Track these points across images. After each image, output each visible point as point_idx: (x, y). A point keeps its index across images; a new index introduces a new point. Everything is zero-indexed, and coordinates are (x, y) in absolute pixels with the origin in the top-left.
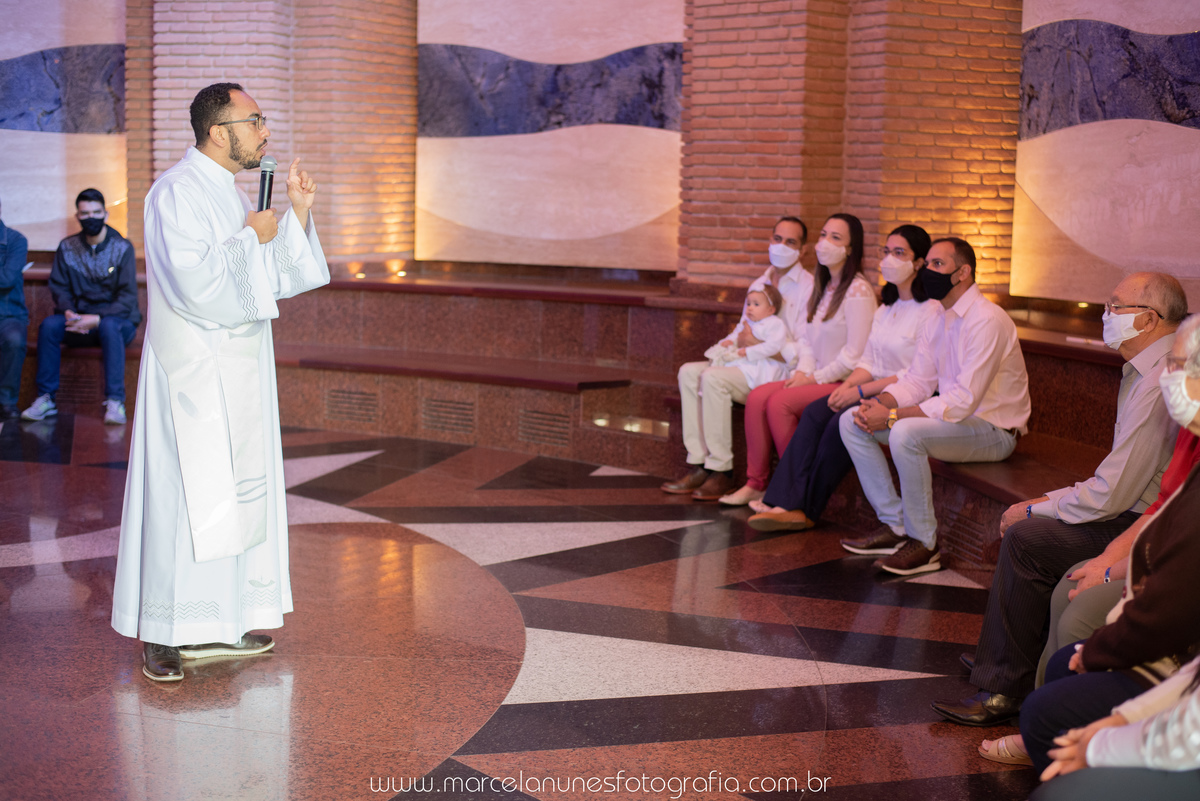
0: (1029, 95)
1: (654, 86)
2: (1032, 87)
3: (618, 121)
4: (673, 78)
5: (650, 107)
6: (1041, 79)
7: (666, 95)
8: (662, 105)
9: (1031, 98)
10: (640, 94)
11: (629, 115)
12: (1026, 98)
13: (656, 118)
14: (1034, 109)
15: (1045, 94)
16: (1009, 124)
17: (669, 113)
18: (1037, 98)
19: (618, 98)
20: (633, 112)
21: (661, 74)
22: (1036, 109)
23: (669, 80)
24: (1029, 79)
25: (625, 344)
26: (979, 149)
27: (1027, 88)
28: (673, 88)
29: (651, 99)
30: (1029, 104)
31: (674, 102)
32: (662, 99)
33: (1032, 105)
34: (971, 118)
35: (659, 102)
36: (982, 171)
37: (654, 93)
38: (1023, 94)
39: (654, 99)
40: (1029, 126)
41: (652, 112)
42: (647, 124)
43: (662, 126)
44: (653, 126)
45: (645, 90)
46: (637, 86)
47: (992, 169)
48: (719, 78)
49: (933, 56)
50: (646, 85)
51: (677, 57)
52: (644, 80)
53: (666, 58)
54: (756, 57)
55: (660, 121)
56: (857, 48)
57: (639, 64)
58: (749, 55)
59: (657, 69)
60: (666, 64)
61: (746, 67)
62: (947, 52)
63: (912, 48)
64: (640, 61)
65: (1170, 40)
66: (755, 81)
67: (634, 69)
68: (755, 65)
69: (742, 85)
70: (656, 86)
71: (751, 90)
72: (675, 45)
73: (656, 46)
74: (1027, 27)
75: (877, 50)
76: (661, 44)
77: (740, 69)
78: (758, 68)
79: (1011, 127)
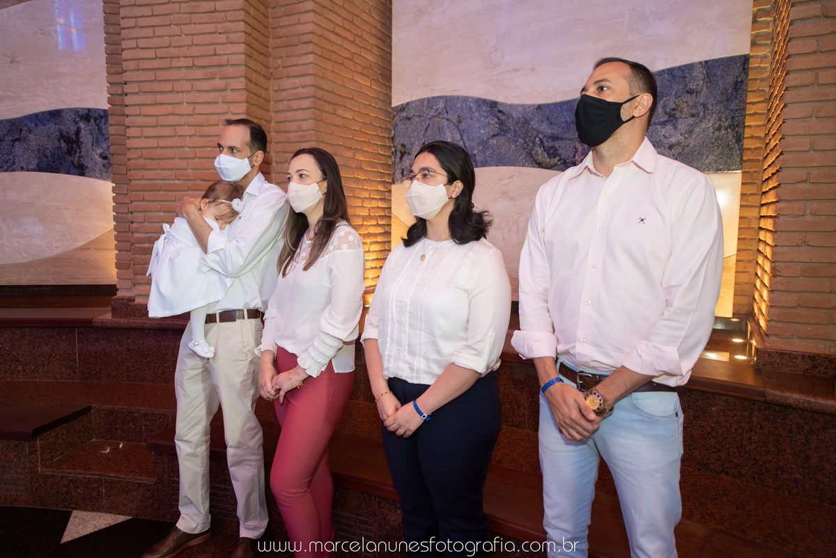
0: (401, 152)
1: (72, 142)
2: (403, 145)
3: (40, 169)
4: (89, 136)
5: (69, 159)
6: (412, 140)
7: (83, 150)
8: (80, 157)
9: (403, 154)
10: (59, 148)
11: (51, 164)
12: (399, 154)
13: (75, 167)
14: (406, 161)
16: (381, 172)
17: (87, 163)
18: (409, 154)
19: (39, 150)
20: (54, 162)
21: (78, 131)
22: (408, 161)
23: (86, 137)
24: (399, 141)
25: (74, 360)
26: (367, 190)
27: (399, 147)
28: (90, 144)
29: (70, 152)
30: (401, 158)
31: (93, 155)
32: (80, 153)
33: (404, 158)
34: (363, 166)
35: (78, 154)
36: (369, 206)
37: (72, 148)
38: (396, 151)
39: (73, 152)
40: (402, 173)
41: (72, 162)
42: (68, 173)
43: (82, 174)
44: (74, 174)
45: (63, 144)
46: (56, 142)
47: (374, 204)
48: (155, 124)
49: (341, 117)
50: (64, 141)
51: (92, 120)
52: (62, 136)
53: (81, 120)
54: (192, 106)
55: (81, 170)
56: (281, 106)
57: (56, 124)
58: (185, 104)
59: (73, 128)
60: (82, 125)
61: (183, 115)
62: (348, 115)
63: (329, 108)
64: (57, 121)
65: (540, 107)
66: (193, 128)
67: (52, 128)
68: (192, 113)
69: (180, 131)
70: (74, 142)
71: (189, 136)
72: (89, 110)
73: (71, 110)
74: (395, 103)
75: (304, 107)
76: (76, 109)
77: (177, 117)
78: (196, 116)
79: (383, 175)
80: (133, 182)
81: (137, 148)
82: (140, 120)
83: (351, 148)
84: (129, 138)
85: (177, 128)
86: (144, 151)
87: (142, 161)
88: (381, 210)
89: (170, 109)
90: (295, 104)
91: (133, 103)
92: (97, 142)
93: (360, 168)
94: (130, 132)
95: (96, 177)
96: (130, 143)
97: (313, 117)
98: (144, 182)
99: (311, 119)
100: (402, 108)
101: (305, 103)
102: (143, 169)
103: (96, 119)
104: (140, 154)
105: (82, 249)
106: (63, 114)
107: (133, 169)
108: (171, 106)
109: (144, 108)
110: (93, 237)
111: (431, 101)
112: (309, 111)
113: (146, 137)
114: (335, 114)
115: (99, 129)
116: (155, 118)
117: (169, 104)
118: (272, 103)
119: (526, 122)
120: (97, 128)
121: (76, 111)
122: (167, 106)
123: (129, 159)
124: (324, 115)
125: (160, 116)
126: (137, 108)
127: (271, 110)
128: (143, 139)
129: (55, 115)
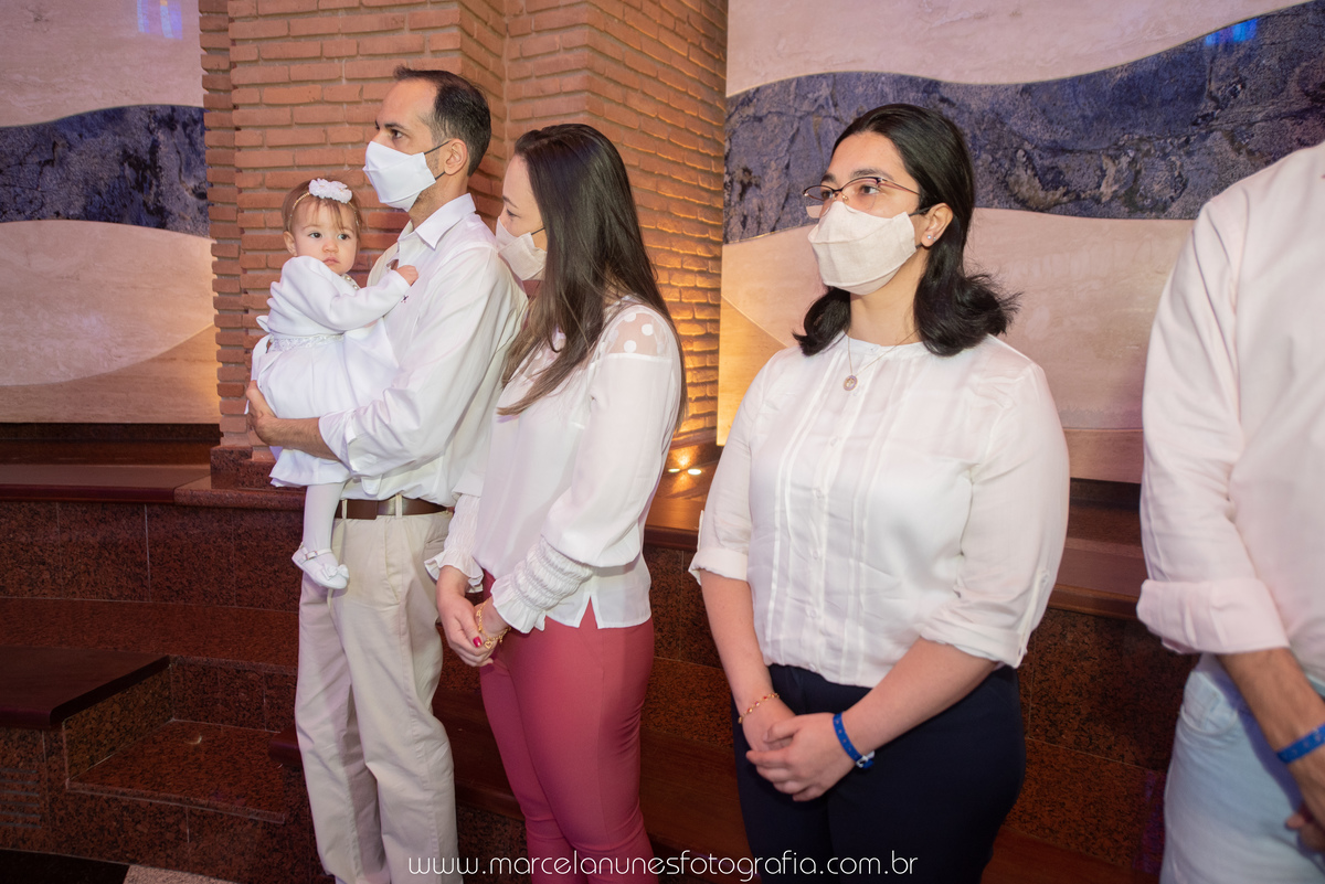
0: (742, 182)
1: (144, 168)
2: (746, 171)
3: (88, 215)
4: (173, 156)
5: (140, 197)
6: (765, 160)
7: (163, 181)
8: (158, 195)
9: (745, 187)
10: (122, 177)
11: (107, 207)
12: (738, 187)
13: (149, 212)
14: (753, 200)
15: (772, 180)
16: (702, 222)
17: (170, 205)
18: (758, 186)
19: (86, 182)
20: (113, 203)
21: (155, 147)
22: (755, 201)
23: (168, 158)
24: (738, 162)
25: (142, 564)
26: (678, 253)
27: (739, 174)
28: (176, 171)
29: (140, 185)
30: (742, 195)
31: (179, 190)
32: (158, 186)
33: (749, 195)
35: (154, 189)
36: (680, 285)
37: (144, 178)
38: (731, 182)
39: (146, 185)
40: (744, 224)
41: (145, 204)
42: (138, 222)
43: (162, 225)
44: (148, 225)
45: (128, 171)
46: (116, 167)
47: (689, 281)
48: (287, 123)
49: (636, 111)
50: (130, 165)
51: (179, 127)
52: (127, 157)
53: (160, 127)
54: (358, 86)
55: (159, 217)
56: (525, 89)
57: (115, 134)
58: (344, 81)
59: (146, 142)
60: (161, 136)
61: (340, 103)
62: (648, 109)
63: (614, 92)
64: (117, 129)
65: (1027, 89)
66: (360, 128)
67: (109, 141)
68: (357, 99)
69: (337, 134)
70: (147, 167)
71: (353, 143)
72: (173, 108)
73: (142, 108)
74: (732, 90)
75: (569, 88)
76: (151, 106)
77: (329, 107)
78: (364, 105)
79: (704, 227)
80: (248, 233)
81: (255, 169)
82: (261, 115)
83: (652, 173)
84: (239, 148)
85: (330, 129)
86: (268, 174)
87: (263, 193)
88: (700, 293)
89: (315, 91)
90: (551, 85)
91: (246, 82)
92: (187, 167)
93: (666, 213)
94: (243, 138)
95: (187, 231)
96: (241, 159)
97: (587, 108)
98: (268, 233)
99: (583, 111)
100: (747, 99)
101: (572, 82)
102: (266, 209)
103: (185, 126)
104: (260, 179)
105: (162, 359)
106: (128, 116)
107: (248, 209)
108: (319, 86)
109: (267, 90)
110: (181, 338)
111: (804, 85)
112: (578, 96)
113: (271, 147)
114: (625, 106)
115: (192, 144)
116: (288, 109)
117: (314, 82)
118: (507, 83)
119: (999, 119)
120: (187, 141)
121: (151, 111)
122: (311, 86)
123: (240, 191)
124: (607, 106)
125: (298, 105)
126: (254, 90)
127: (505, 96)
128: (265, 151)
129: (114, 116)
